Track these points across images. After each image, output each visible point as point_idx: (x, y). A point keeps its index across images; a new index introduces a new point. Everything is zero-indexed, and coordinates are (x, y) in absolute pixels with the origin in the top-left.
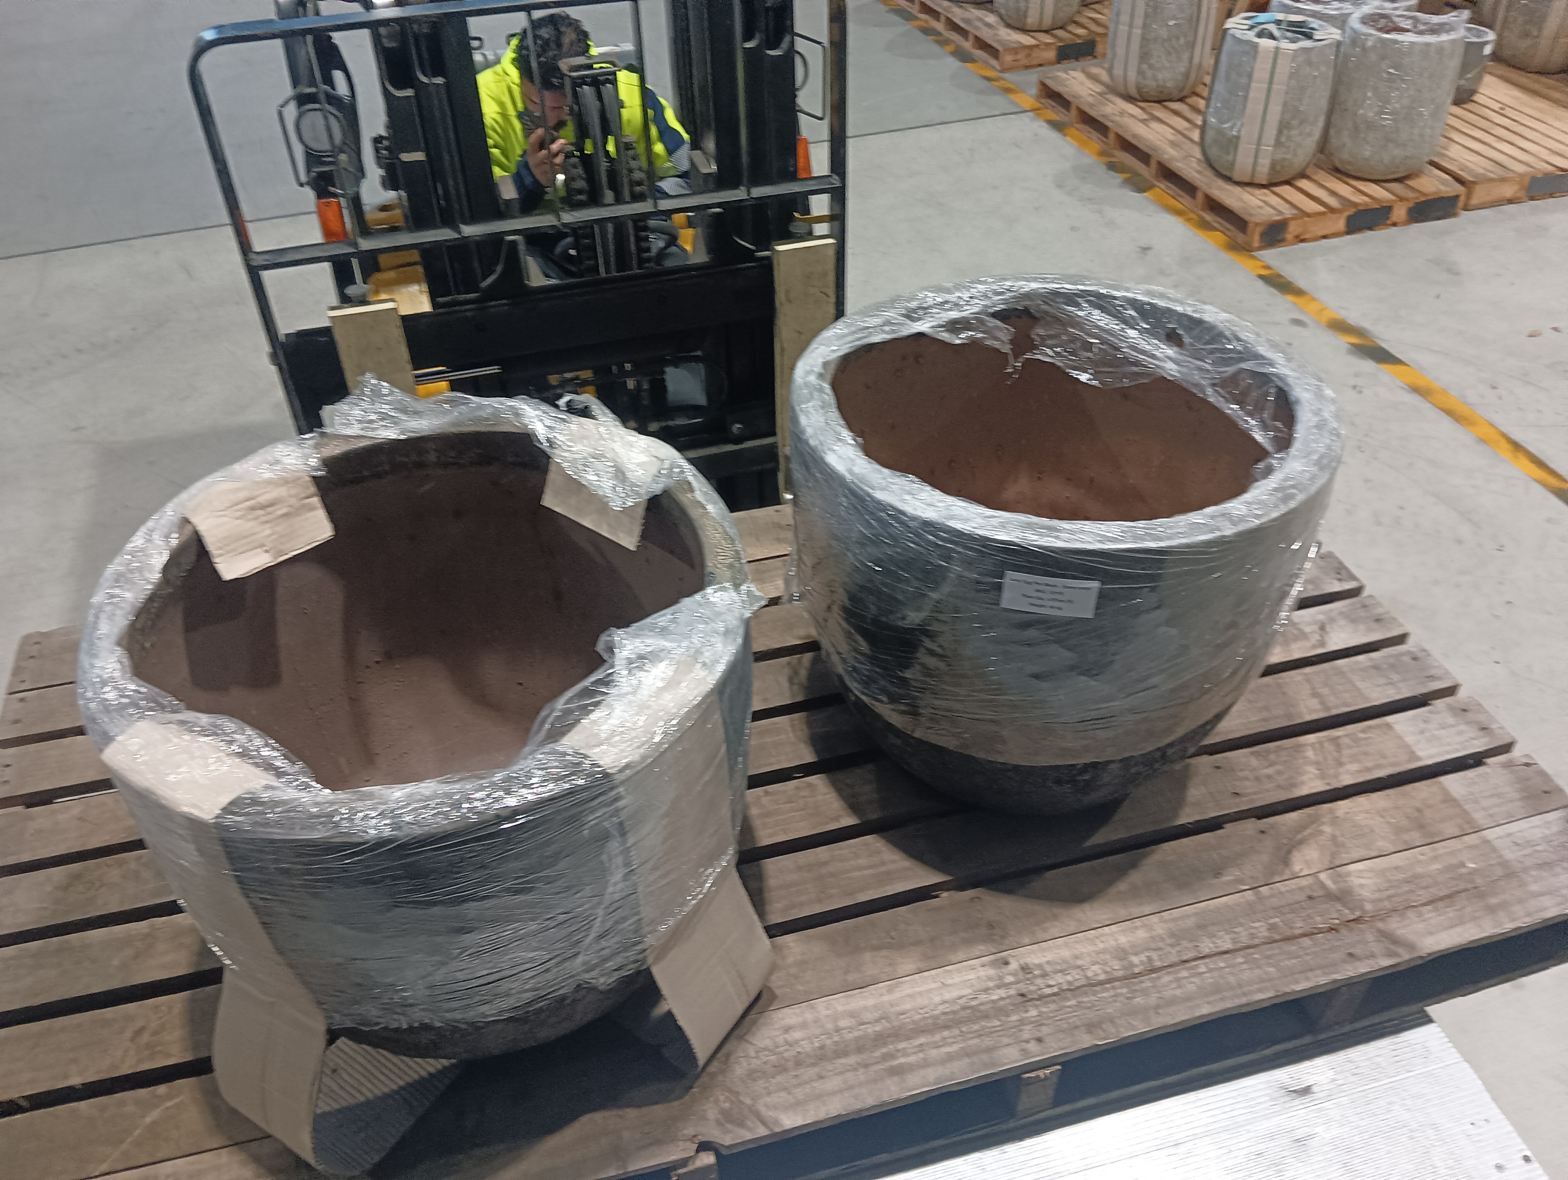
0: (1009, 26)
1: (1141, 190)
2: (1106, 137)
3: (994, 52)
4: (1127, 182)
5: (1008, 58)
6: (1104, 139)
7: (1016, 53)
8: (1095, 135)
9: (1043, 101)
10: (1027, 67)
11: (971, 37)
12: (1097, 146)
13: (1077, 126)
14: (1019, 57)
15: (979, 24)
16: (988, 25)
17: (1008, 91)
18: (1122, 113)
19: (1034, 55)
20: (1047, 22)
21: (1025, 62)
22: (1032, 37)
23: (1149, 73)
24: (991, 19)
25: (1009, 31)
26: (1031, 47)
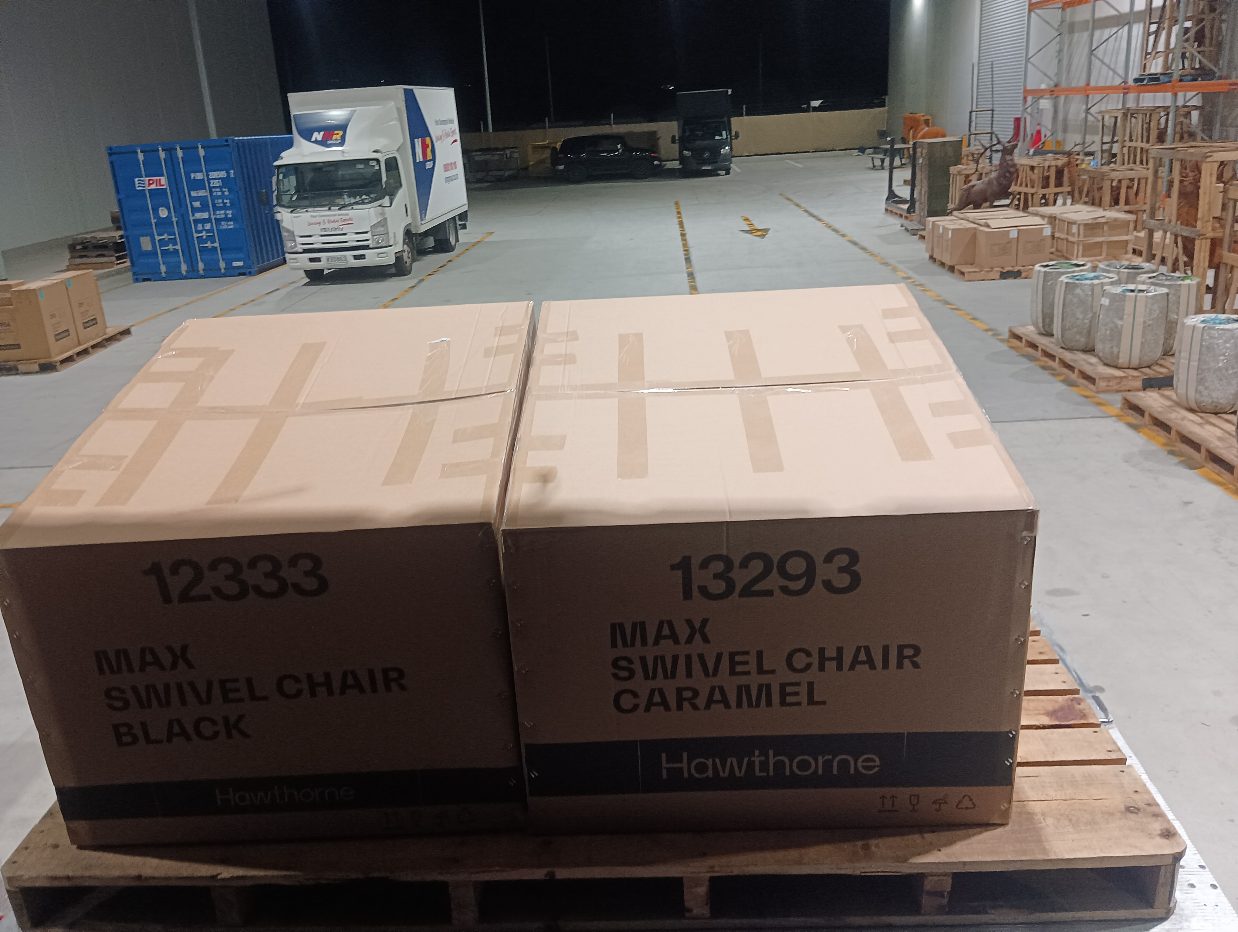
0: (1106, 364)
1: (1191, 468)
2: (1170, 433)
3: (1091, 379)
4: (1181, 462)
5: (1102, 384)
6: (1168, 435)
7: (1109, 381)
8: (1163, 433)
9: (1125, 411)
10: (1118, 391)
11: (1076, 371)
12: (1163, 440)
13: (1149, 427)
14: (1111, 383)
15: (1083, 363)
16: (1091, 364)
17: (1099, 404)
18: (1183, 419)
19: (1123, 383)
20: (1135, 362)
21: (1116, 387)
22: (1124, 372)
23: (1205, 393)
24: (1094, 360)
25: (1105, 367)
26: (1122, 378)
